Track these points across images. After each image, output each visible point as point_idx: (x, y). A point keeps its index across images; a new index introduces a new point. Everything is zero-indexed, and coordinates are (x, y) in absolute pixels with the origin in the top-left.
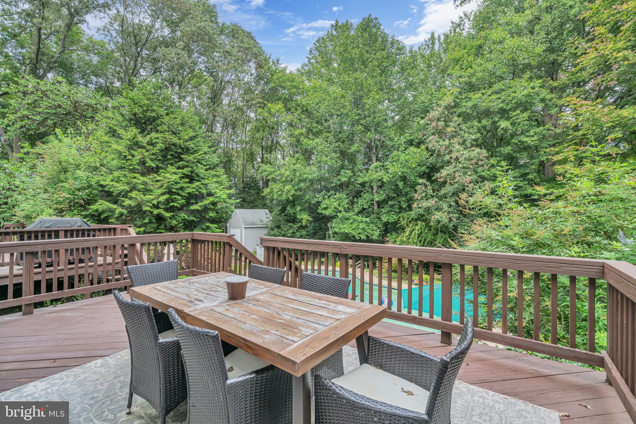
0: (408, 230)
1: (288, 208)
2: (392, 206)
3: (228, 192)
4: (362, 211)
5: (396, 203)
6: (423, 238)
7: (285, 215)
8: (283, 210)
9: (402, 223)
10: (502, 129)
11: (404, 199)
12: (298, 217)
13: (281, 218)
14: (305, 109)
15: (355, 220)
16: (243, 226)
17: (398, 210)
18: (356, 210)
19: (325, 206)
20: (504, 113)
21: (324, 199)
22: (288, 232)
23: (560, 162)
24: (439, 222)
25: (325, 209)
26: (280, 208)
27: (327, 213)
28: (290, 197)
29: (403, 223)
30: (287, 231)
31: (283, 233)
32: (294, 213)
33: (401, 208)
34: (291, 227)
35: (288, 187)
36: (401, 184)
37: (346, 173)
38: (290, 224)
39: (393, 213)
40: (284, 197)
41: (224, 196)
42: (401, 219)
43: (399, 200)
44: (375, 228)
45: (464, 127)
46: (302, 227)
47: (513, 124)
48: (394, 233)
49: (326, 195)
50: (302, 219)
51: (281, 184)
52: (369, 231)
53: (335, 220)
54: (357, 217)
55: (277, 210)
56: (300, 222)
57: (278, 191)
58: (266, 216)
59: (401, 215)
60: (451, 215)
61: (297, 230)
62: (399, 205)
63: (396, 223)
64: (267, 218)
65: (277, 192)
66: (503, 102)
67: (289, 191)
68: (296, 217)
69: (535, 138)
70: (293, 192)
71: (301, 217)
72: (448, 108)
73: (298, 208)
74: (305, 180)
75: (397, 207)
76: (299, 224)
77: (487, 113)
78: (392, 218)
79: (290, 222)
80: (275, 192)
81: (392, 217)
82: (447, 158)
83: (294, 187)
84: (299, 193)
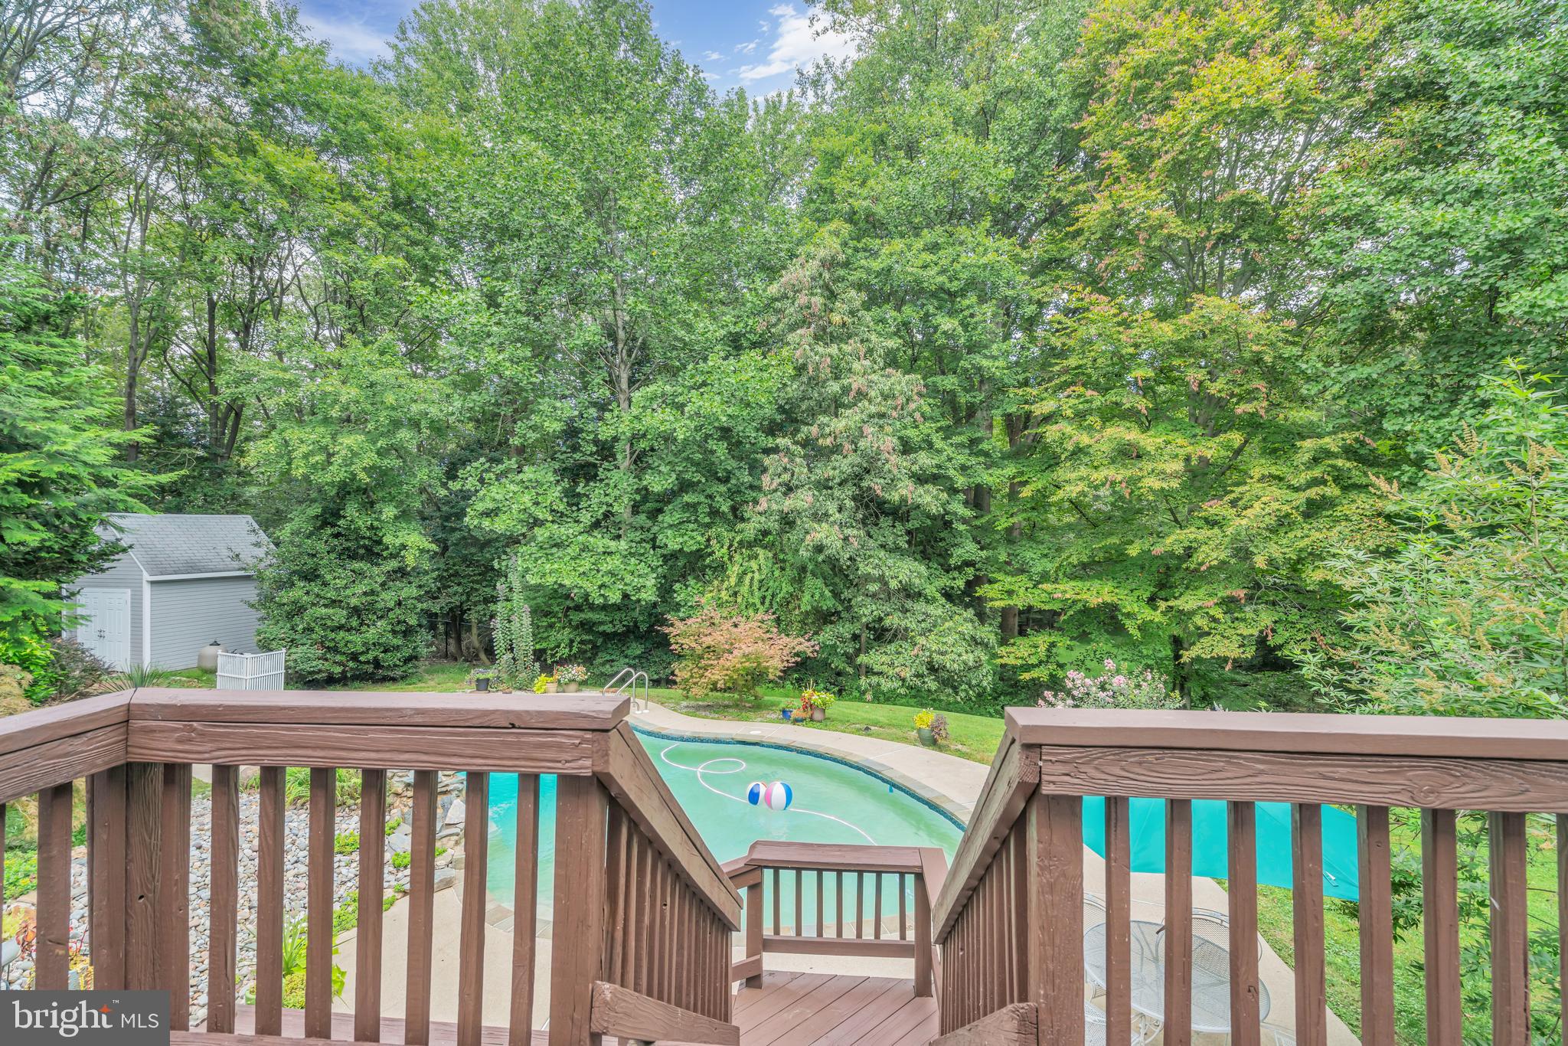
0: (734, 571)
1: (351, 510)
2: (692, 507)
3: (117, 435)
4: (604, 522)
5: (702, 499)
6: (770, 592)
7: (337, 536)
8: (330, 517)
9: (718, 554)
10: (944, 333)
11: (723, 488)
12: (388, 539)
13: (321, 547)
14: (402, 195)
15: (585, 548)
16: (147, 577)
17: (707, 520)
18: (586, 518)
19: (491, 505)
20: (946, 298)
21: (482, 481)
22: (348, 592)
23: (1047, 419)
24: (819, 549)
25: (488, 514)
26: (315, 510)
27: (500, 525)
28: (362, 475)
29: (720, 552)
30: (346, 587)
31: (331, 594)
32: (372, 528)
33: (714, 513)
34: (360, 574)
35: (350, 440)
36: (720, 449)
37: (555, 408)
38: (357, 565)
39: (691, 526)
40: (336, 473)
41: (100, 455)
42: (713, 542)
43: (708, 491)
44: (643, 568)
45: (868, 317)
46: (402, 573)
47: (965, 325)
48: (692, 582)
49: (487, 471)
50: (404, 547)
51: (322, 430)
52: (628, 578)
53: (522, 549)
54: (591, 539)
55: (300, 519)
56: (393, 556)
57: (311, 453)
58: (253, 538)
59: (712, 532)
60: (848, 531)
61: (383, 584)
62: (710, 506)
63: (699, 554)
64: (257, 545)
65: (306, 456)
66: (943, 272)
67: (355, 454)
68: (379, 542)
69: (1001, 363)
70: (370, 458)
71: (398, 542)
72: (830, 264)
73: (389, 512)
74: (415, 424)
75: (703, 509)
76: (393, 564)
77: (917, 292)
78: (689, 540)
79: (353, 556)
80: (297, 454)
81: (693, 538)
82: (834, 387)
83: (374, 443)
84: (392, 462)
